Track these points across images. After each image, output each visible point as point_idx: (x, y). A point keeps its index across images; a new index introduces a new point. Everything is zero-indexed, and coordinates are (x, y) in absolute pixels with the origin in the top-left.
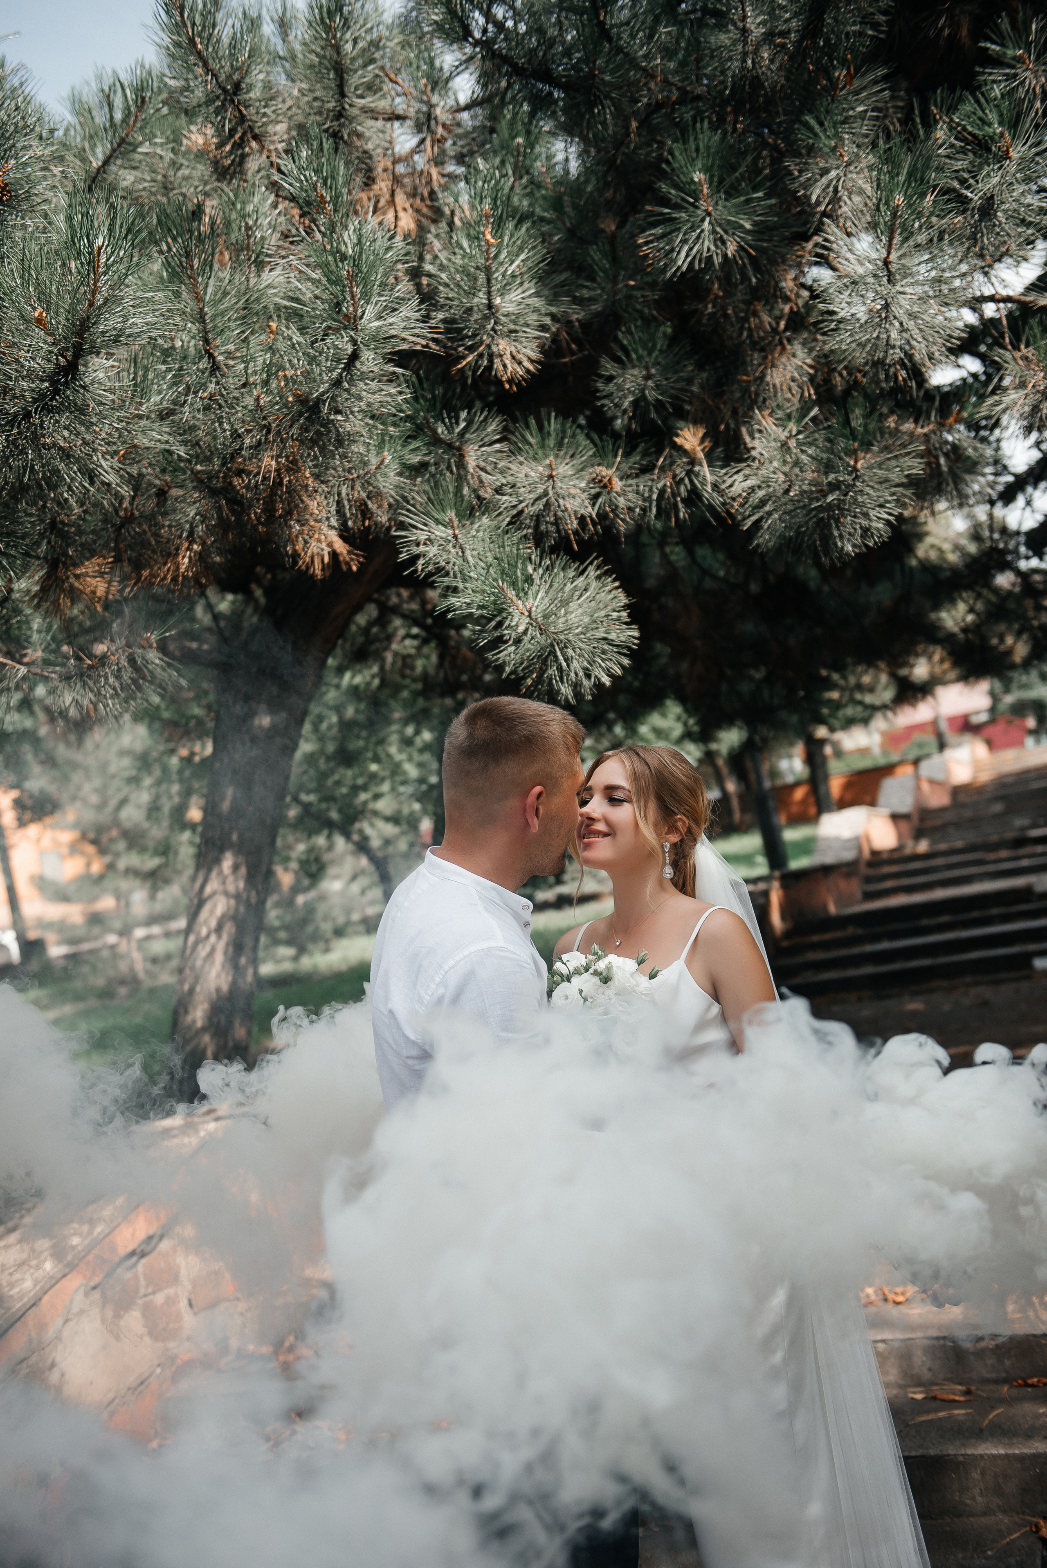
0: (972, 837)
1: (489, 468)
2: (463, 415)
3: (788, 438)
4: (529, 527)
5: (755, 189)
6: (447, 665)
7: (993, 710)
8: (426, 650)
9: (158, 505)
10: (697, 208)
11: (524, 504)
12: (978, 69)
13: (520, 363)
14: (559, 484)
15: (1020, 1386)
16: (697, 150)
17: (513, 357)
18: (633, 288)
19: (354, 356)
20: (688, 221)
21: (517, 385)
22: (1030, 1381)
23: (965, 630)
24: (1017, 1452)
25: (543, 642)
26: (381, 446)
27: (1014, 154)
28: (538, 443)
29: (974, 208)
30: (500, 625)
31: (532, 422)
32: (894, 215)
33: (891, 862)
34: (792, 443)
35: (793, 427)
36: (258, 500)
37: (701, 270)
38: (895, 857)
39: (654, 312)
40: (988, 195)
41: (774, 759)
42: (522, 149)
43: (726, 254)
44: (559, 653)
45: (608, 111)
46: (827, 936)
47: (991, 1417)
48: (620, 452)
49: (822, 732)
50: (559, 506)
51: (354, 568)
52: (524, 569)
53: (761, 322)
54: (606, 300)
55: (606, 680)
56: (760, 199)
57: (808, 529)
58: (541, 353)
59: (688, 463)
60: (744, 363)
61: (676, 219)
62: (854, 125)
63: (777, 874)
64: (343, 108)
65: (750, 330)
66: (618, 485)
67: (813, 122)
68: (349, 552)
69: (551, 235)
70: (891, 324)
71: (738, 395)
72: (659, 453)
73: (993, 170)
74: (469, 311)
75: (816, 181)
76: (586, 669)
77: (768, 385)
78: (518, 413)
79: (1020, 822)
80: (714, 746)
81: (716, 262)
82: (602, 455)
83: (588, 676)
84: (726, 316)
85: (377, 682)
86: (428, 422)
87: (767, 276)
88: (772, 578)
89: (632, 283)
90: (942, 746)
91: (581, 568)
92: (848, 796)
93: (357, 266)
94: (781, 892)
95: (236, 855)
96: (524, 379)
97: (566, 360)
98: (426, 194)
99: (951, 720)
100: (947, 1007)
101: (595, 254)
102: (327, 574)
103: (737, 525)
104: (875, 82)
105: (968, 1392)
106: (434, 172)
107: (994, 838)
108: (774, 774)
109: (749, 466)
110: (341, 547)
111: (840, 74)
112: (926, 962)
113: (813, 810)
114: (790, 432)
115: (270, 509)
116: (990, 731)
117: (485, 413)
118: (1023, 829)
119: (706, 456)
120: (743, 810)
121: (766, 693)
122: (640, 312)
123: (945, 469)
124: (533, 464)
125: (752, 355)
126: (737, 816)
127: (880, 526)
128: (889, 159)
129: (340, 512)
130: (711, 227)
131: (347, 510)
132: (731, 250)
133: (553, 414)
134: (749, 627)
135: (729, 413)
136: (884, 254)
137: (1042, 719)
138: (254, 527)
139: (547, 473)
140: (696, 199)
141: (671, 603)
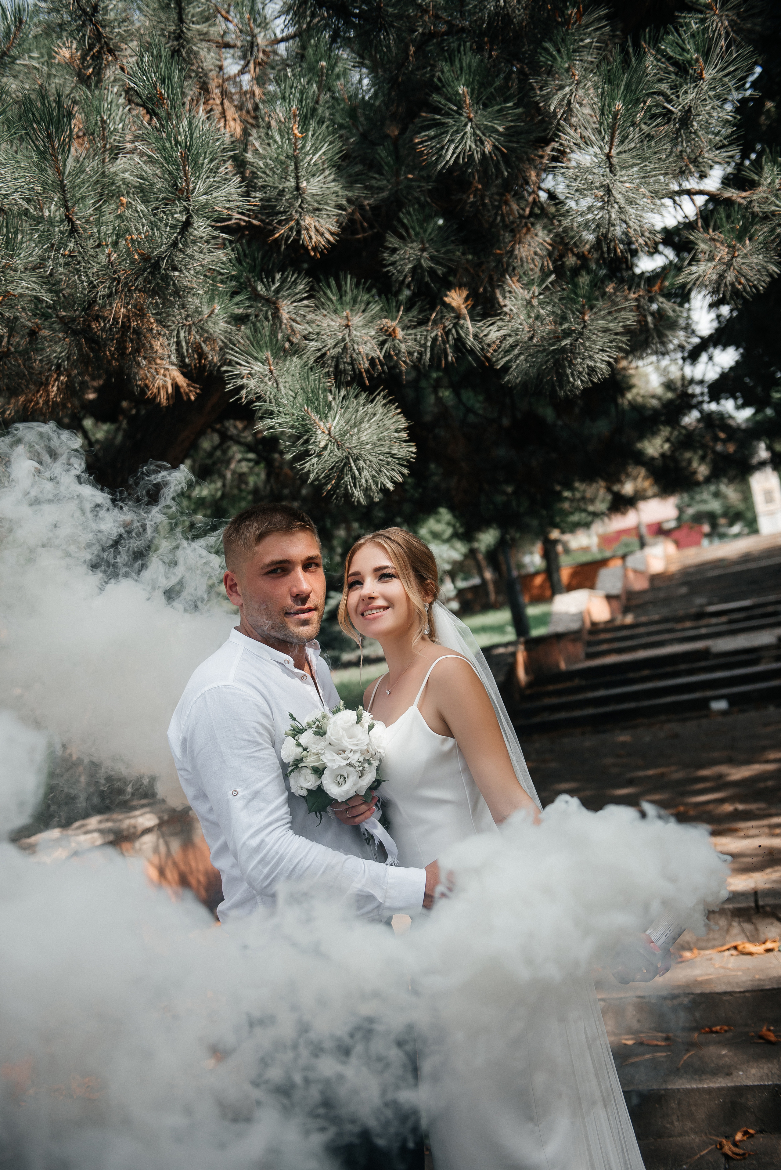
0: (665, 612)
1: (298, 319)
2: (278, 276)
3: (532, 298)
4: (331, 366)
5: (506, 101)
6: (272, 481)
7: (679, 519)
8: (256, 469)
9: (30, 343)
10: (461, 115)
11: (326, 349)
12: (677, 14)
13: (322, 235)
14: (355, 333)
15: (707, 1033)
16: (461, 69)
17: (317, 230)
18: (411, 180)
19: (187, 224)
20: (454, 125)
21: (320, 254)
22: (714, 1029)
23: (663, 455)
24: (705, 1086)
25: (339, 454)
26: (211, 300)
27: (706, 76)
28: (337, 300)
29: (675, 118)
30: (307, 441)
31: (333, 282)
32: (615, 117)
33: (606, 630)
34: (535, 302)
35: (536, 289)
36: (112, 340)
37: (465, 164)
38: (609, 626)
39: (428, 200)
40: (686, 108)
41: (520, 555)
42: (325, 71)
43: (484, 151)
44: (353, 464)
45: (391, 37)
46: (560, 686)
47: (685, 1058)
48: (402, 308)
49: (555, 534)
50: (354, 350)
51: (193, 398)
52: (325, 397)
53: (511, 209)
54: (391, 189)
55: (390, 486)
56: (510, 108)
57: (547, 367)
58: (339, 227)
59: (455, 318)
60: (498, 241)
61: (445, 123)
62: (582, 54)
63: (522, 639)
64: (182, 31)
65: (502, 215)
66: (400, 334)
67: (552, 49)
68: (188, 385)
69: (348, 139)
70: (612, 207)
71: (493, 264)
72: (432, 309)
73: (690, 88)
74: (281, 193)
75: (554, 94)
76: (373, 477)
77: (516, 258)
78: (321, 277)
79: (699, 601)
80: (476, 545)
81: (476, 159)
82: (388, 312)
83: (376, 483)
84: (484, 205)
85: (219, 494)
86: (249, 281)
87: (516, 171)
89: (410, 176)
90: (643, 545)
91: (371, 397)
92: (574, 582)
93: (188, 149)
94: (525, 654)
96: (325, 248)
97: (360, 236)
98: (250, 107)
99: (649, 526)
100: (647, 739)
101: (382, 152)
102: (171, 402)
103: (492, 364)
104: (599, 19)
105: (667, 1039)
106: (257, 91)
107: (681, 613)
108: (520, 566)
109: (501, 319)
110: (182, 381)
111: (572, 12)
112: (632, 705)
113: (548, 593)
114: (534, 293)
115: (121, 348)
116: (677, 534)
117: (296, 275)
118: (702, 606)
119: (468, 312)
120: (497, 592)
121: (514, 504)
122: (418, 199)
123: (651, 326)
124: (334, 317)
125: (504, 235)
126: (493, 597)
127: (603, 366)
128: (610, 79)
129: (179, 350)
130: (472, 130)
131: (185, 350)
132: (488, 148)
133: (349, 276)
134: (501, 452)
135: (486, 279)
136: (607, 150)
137: (714, 526)
138: (109, 362)
139: (344, 323)
140: (460, 108)
141: (442, 433)
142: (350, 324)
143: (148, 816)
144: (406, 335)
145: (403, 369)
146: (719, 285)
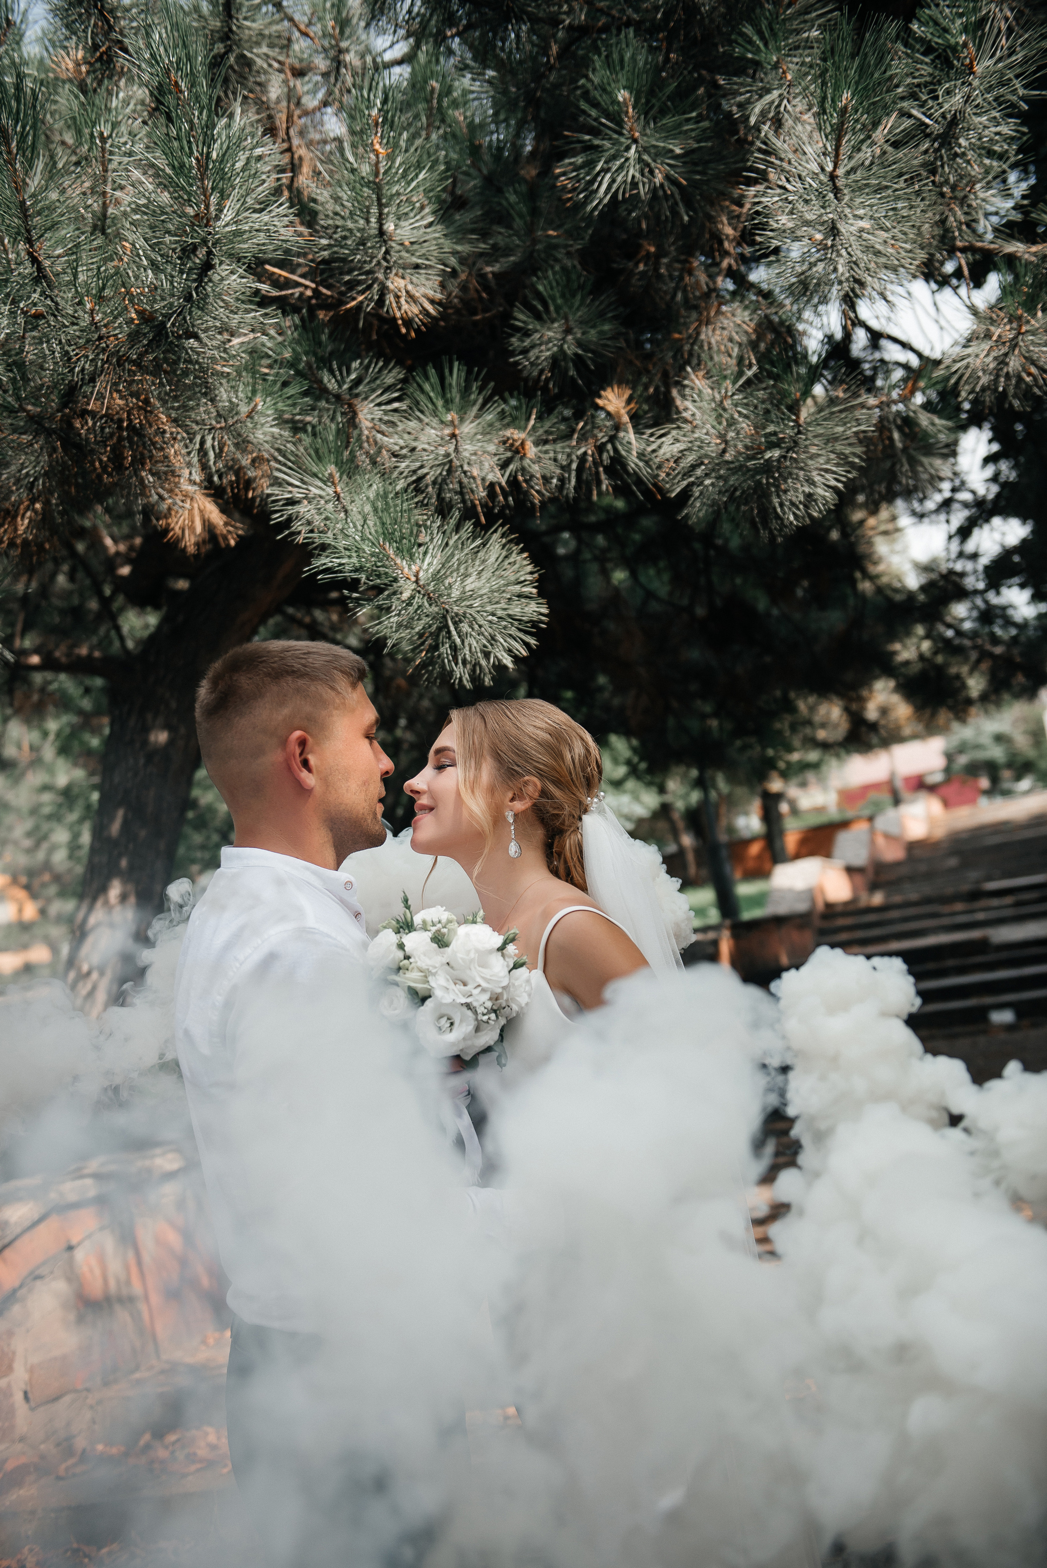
0: (927, 889)
1: (385, 429)
3: (723, 398)
4: (431, 495)
5: (685, 111)
7: (947, 770)
10: (621, 134)
11: (424, 470)
13: (418, 303)
14: (464, 446)
17: (410, 297)
18: (553, 238)
19: (207, 266)
20: (611, 149)
21: (415, 331)
23: (921, 660)
25: (432, 613)
26: (252, 393)
27: (978, 69)
28: (439, 399)
29: (932, 134)
31: (433, 372)
32: (842, 118)
33: (845, 914)
34: (727, 403)
35: (729, 387)
36: (104, 445)
38: (849, 909)
39: (578, 266)
40: (949, 119)
41: (732, 816)
42: (436, 94)
44: (452, 628)
48: (533, 415)
49: (776, 785)
50: (464, 472)
51: (232, 543)
53: (698, 281)
54: (524, 250)
55: (508, 661)
56: (693, 120)
57: (743, 493)
58: (443, 294)
60: (678, 322)
61: (598, 146)
63: (728, 922)
64: (231, 30)
65: (685, 290)
66: (531, 451)
67: (752, 33)
70: (839, 255)
71: (670, 355)
73: (955, 86)
74: (360, 241)
76: (483, 647)
79: (973, 875)
80: (668, 797)
82: (513, 417)
83: (487, 655)
84: (659, 277)
86: (311, 368)
87: (700, 214)
88: (718, 602)
89: (553, 231)
90: (897, 801)
91: (485, 538)
92: (803, 849)
94: (731, 942)
95: (124, 882)
97: (478, 317)
99: (907, 780)
101: (511, 197)
102: (202, 548)
107: (949, 890)
108: (731, 830)
109: (679, 428)
113: (767, 864)
114: (726, 392)
115: (117, 458)
116: (944, 790)
118: (977, 882)
119: (631, 418)
120: (699, 864)
122: (561, 263)
123: (899, 445)
125: (686, 315)
126: (693, 870)
127: (827, 494)
129: (204, 465)
130: (637, 155)
131: (211, 463)
132: (659, 178)
133: (456, 364)
134: (694, 654)
135: (659, 376)
136: (829, 168)
137: (995, 780)
138: (99, 477)
139: (449, 432)
140: (620, 123)
141: (611, 626)
142: (457, 432)
143: (170, 1156)
144: (540, 451)
145: (537, 502)
146: (998, 376)
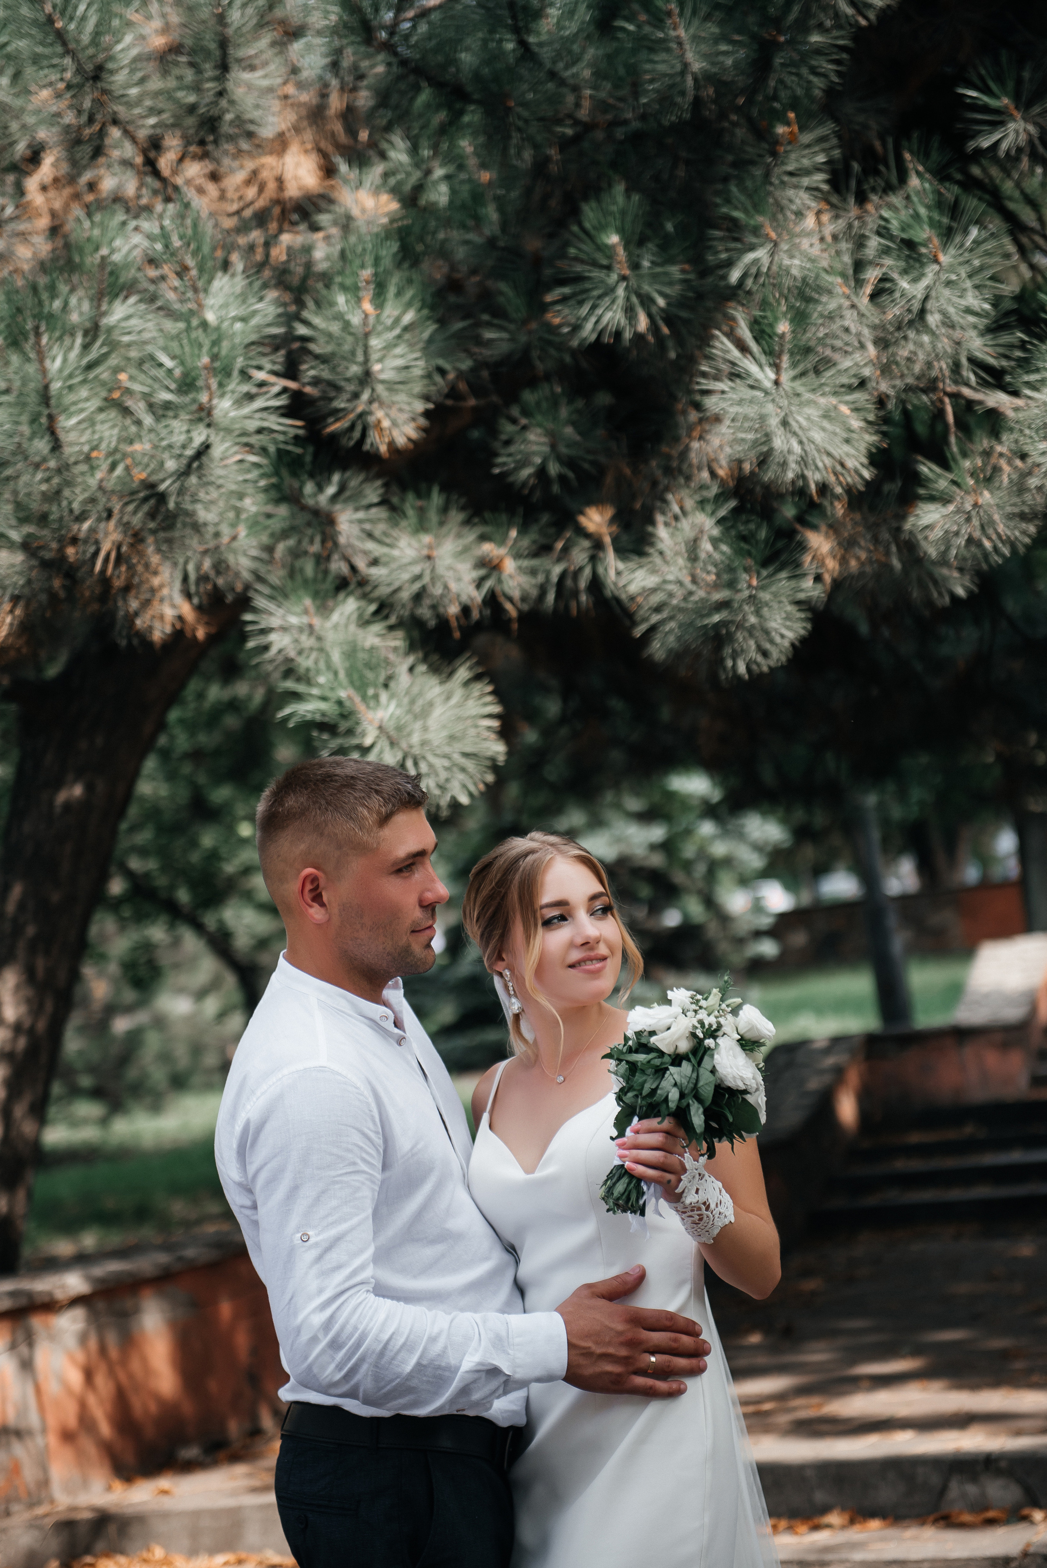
1: (363, 537)
2: (336, 478)
11: (399, 584)
14: (441, 566)
19: (207, 448)
21: (396, 454)
26: (235, 523)
30: (350, 732)
37: (609, 344)
43: (637, 330)
48: (515, 528)
51: (200, 636)
59: (592, 548)
61: (587, 279)
66: (510, 566)
68: (196, 620)
72: (558, 536)
75: (736, 260)
77: (690, 460)
81: (626, 338)
86: (292, 490)
91: (449, 670)
96: (405, 447)
103: (632, 626)
109: (652, 561)
110: (188, 614)
117: (362, 477)
119: (613, 541)
124: (412, 540)
129: (185, 588)
136: (773, 377)
139: (425, 552)
142: (434, 553)
144: (518, 567)
145: (512, 615)
